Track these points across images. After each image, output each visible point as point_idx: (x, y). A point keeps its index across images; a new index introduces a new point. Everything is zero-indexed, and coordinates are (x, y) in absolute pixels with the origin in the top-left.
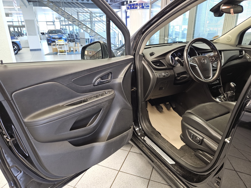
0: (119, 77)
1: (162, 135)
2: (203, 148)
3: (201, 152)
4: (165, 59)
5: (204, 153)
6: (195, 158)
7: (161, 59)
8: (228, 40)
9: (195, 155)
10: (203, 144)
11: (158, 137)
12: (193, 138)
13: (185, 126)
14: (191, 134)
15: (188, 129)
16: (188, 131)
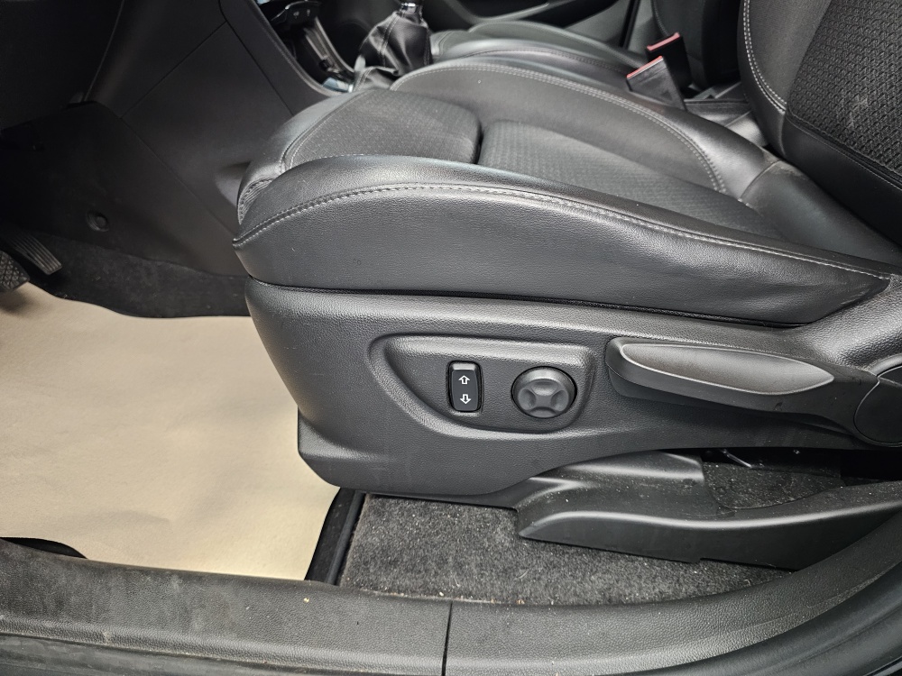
2: (600, 437)
3: (568, 484)
6: (551, 566)
9: (528, 539)
10: (592, 405)
11: (52, 607)
12: (479, 404)
13: (341, 324)
14: (457, 367)
15: (384, 338)
16: (395, 362)
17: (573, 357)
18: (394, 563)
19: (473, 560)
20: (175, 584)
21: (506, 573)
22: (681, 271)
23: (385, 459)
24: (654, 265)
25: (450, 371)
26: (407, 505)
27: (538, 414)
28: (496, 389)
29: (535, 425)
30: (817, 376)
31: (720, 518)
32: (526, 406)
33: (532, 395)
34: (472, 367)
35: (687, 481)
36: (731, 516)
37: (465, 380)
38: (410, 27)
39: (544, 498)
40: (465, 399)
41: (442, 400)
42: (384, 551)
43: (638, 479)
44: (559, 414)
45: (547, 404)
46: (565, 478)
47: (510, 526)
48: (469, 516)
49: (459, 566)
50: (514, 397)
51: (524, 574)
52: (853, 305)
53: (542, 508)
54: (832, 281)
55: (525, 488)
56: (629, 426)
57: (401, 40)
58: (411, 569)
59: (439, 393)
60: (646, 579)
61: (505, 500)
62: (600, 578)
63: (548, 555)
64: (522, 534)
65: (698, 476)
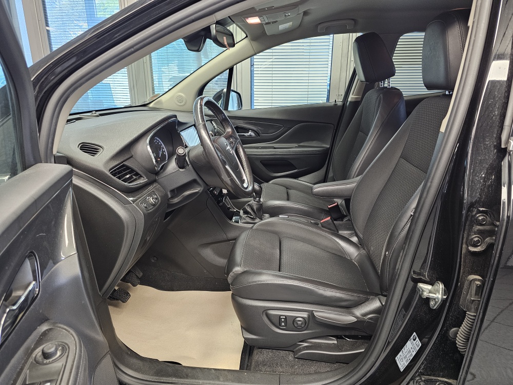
0: (63, 257)
1: (184, 364)
2: (312, 333)
3: (306, 344)
4: (132, 157)
5: (311, 343)
6: (302, 365)
7: (125, 158)
8: (180, 103)
9: (297, 358)
10: (310, 325)
11: (185, 376)
12: (286, 325)
13: (256, 307)
14: (281, 317)
15: (266, 310)
16: (268, 316)
17: (305, 315)
18: (265, 365)
19: (284, 364)
20: (213, 371)
21: (292, 366)
22: (326, 297)
23: (264, 338)
24: (321, 295)
25: (280, 318)
26: (268, 350)
27: (299, 327)
28: (290, 322)
29: (298, 330)
30: (354, 319)
31: (339, 352)
32: (296, 326)
33: (297, 323)
34: (284, 317)
35: (333, 343)
36: (342, 351)
37: (283, 320)
38: (257, 204)
39: (300, 348)
40: (283, 324)
41: (278, 325)
42: (263, 362)
43: (322, 343)
44: (303, 327)
45: (300, 325)
46: (305, 343)
47: (293, 355)
48: (282, 353)
49: (281, 365)
50: (293, 324)
51: (296, 367)
52: (362, 303)
53: (300, 350)
54: (356, 299)
55: (296, 345)
56: (318, 330)
57: (255, 208)
58: (270, 366)
59: (277, 323)
60: (324, 367)
61: (291, 349)
62: (314, 367)
63: (301, 362)
64: (296, 357)
65: (336, 342)
